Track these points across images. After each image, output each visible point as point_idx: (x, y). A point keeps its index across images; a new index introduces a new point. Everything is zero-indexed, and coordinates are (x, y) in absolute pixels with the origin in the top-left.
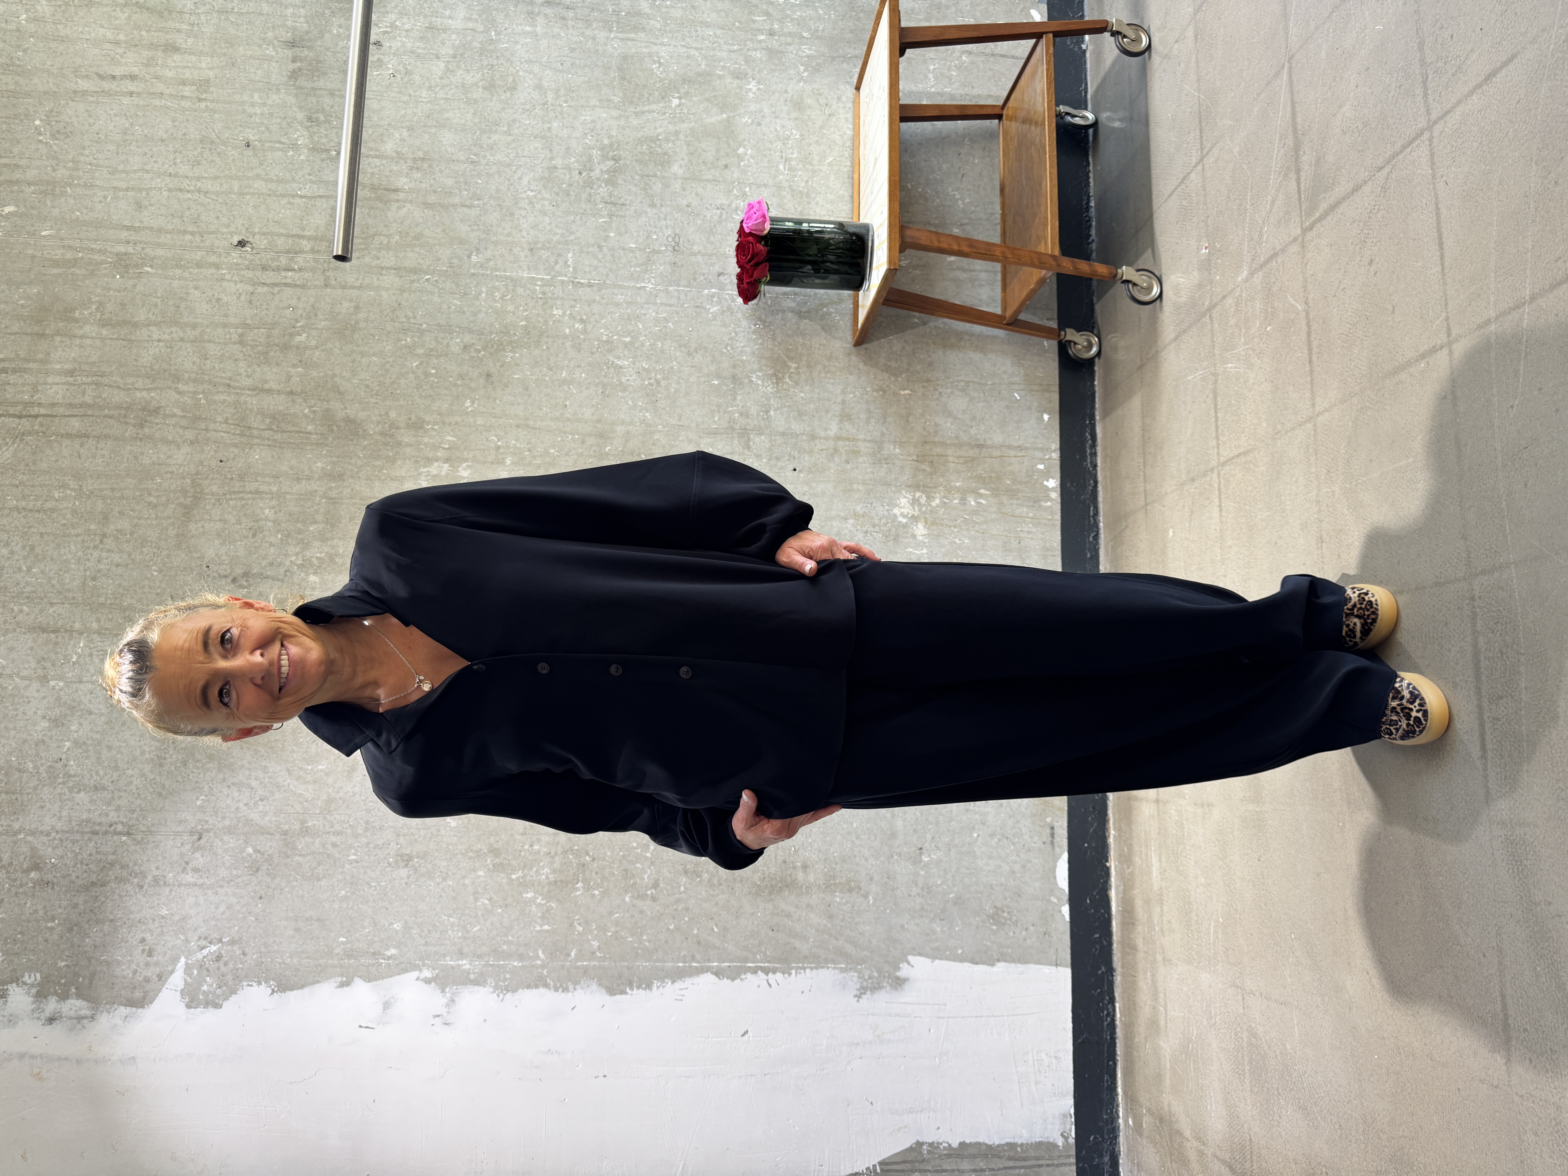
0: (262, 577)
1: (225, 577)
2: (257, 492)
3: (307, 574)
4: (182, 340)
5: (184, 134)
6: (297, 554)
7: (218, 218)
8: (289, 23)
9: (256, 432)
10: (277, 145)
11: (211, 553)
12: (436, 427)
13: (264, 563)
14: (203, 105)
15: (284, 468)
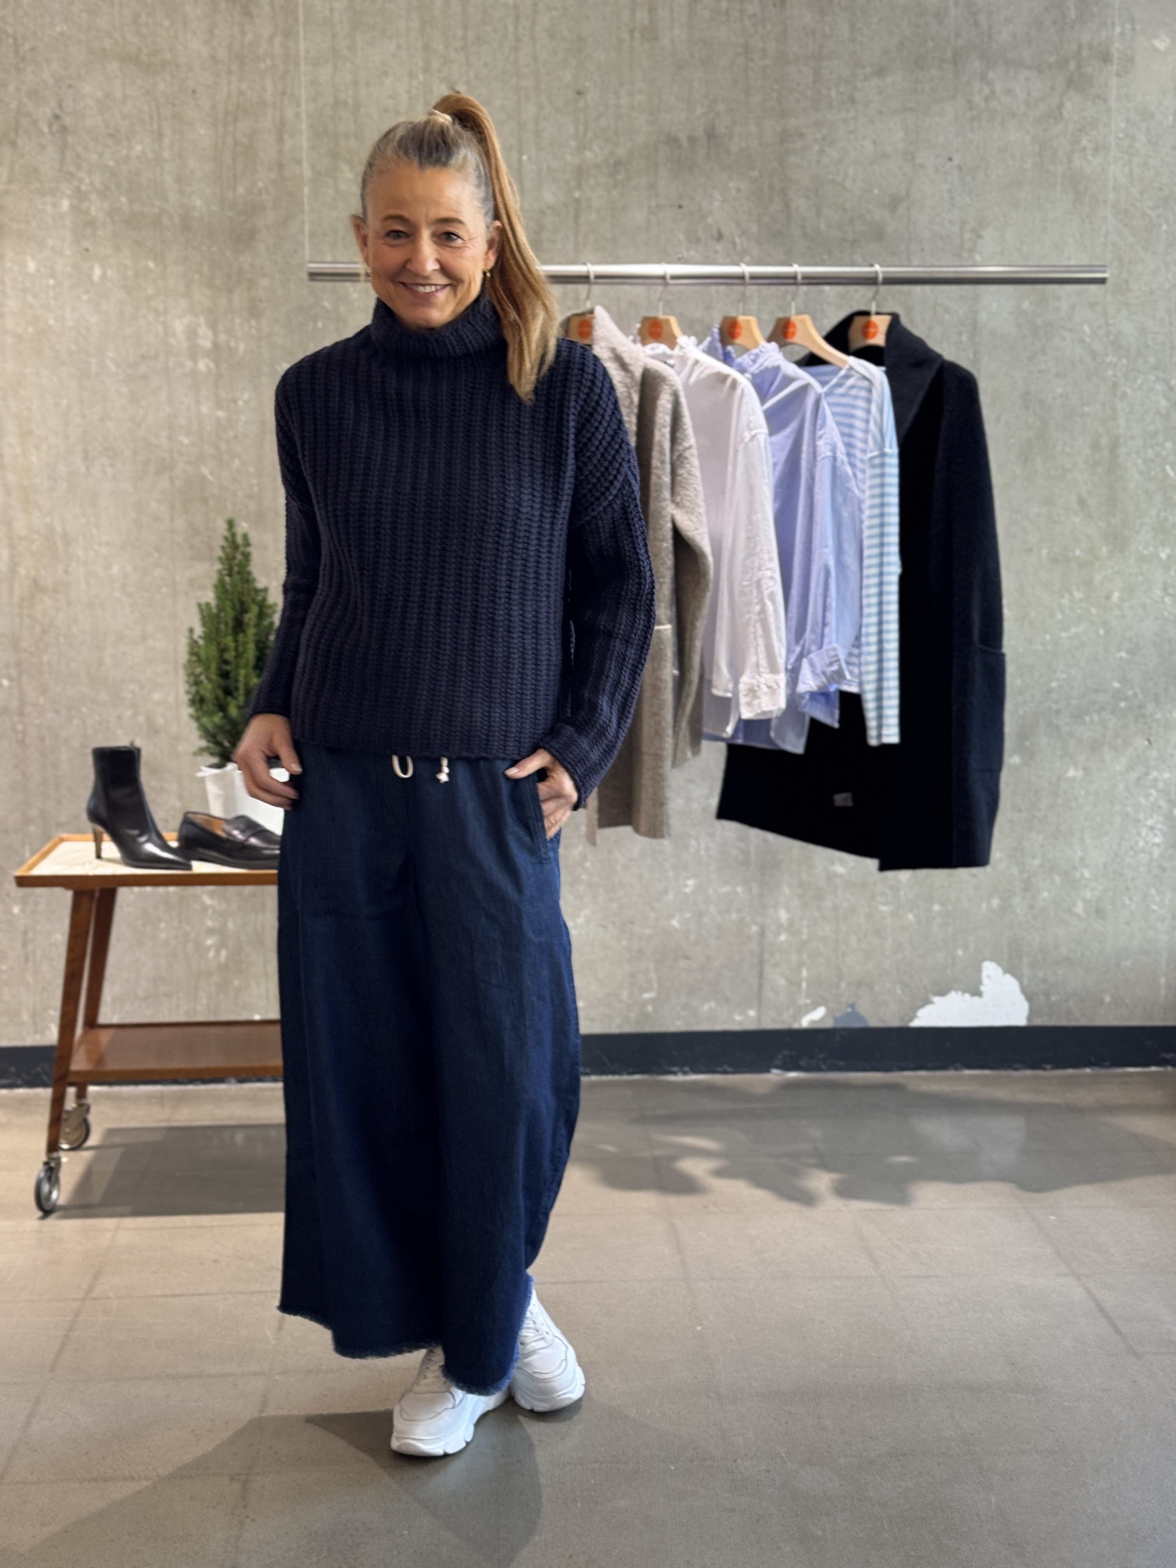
0: (64, 148)
1: (60, 107)
2: (161, 135)
3: (70, 197)
4: (334, 36)
5: (587, 17)
6: (92, 184)
7: (486, 65)
8: (738, 129)
9: (230, 128)
10: (581, 128)
11: (86, 88)
12: (254, 332)
13: (79, 149)
14: (626, 36)
15: (192, 163)
